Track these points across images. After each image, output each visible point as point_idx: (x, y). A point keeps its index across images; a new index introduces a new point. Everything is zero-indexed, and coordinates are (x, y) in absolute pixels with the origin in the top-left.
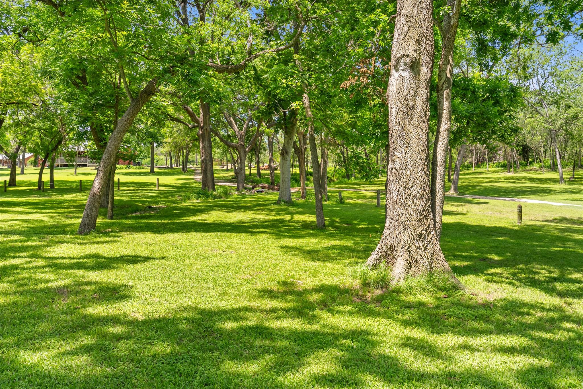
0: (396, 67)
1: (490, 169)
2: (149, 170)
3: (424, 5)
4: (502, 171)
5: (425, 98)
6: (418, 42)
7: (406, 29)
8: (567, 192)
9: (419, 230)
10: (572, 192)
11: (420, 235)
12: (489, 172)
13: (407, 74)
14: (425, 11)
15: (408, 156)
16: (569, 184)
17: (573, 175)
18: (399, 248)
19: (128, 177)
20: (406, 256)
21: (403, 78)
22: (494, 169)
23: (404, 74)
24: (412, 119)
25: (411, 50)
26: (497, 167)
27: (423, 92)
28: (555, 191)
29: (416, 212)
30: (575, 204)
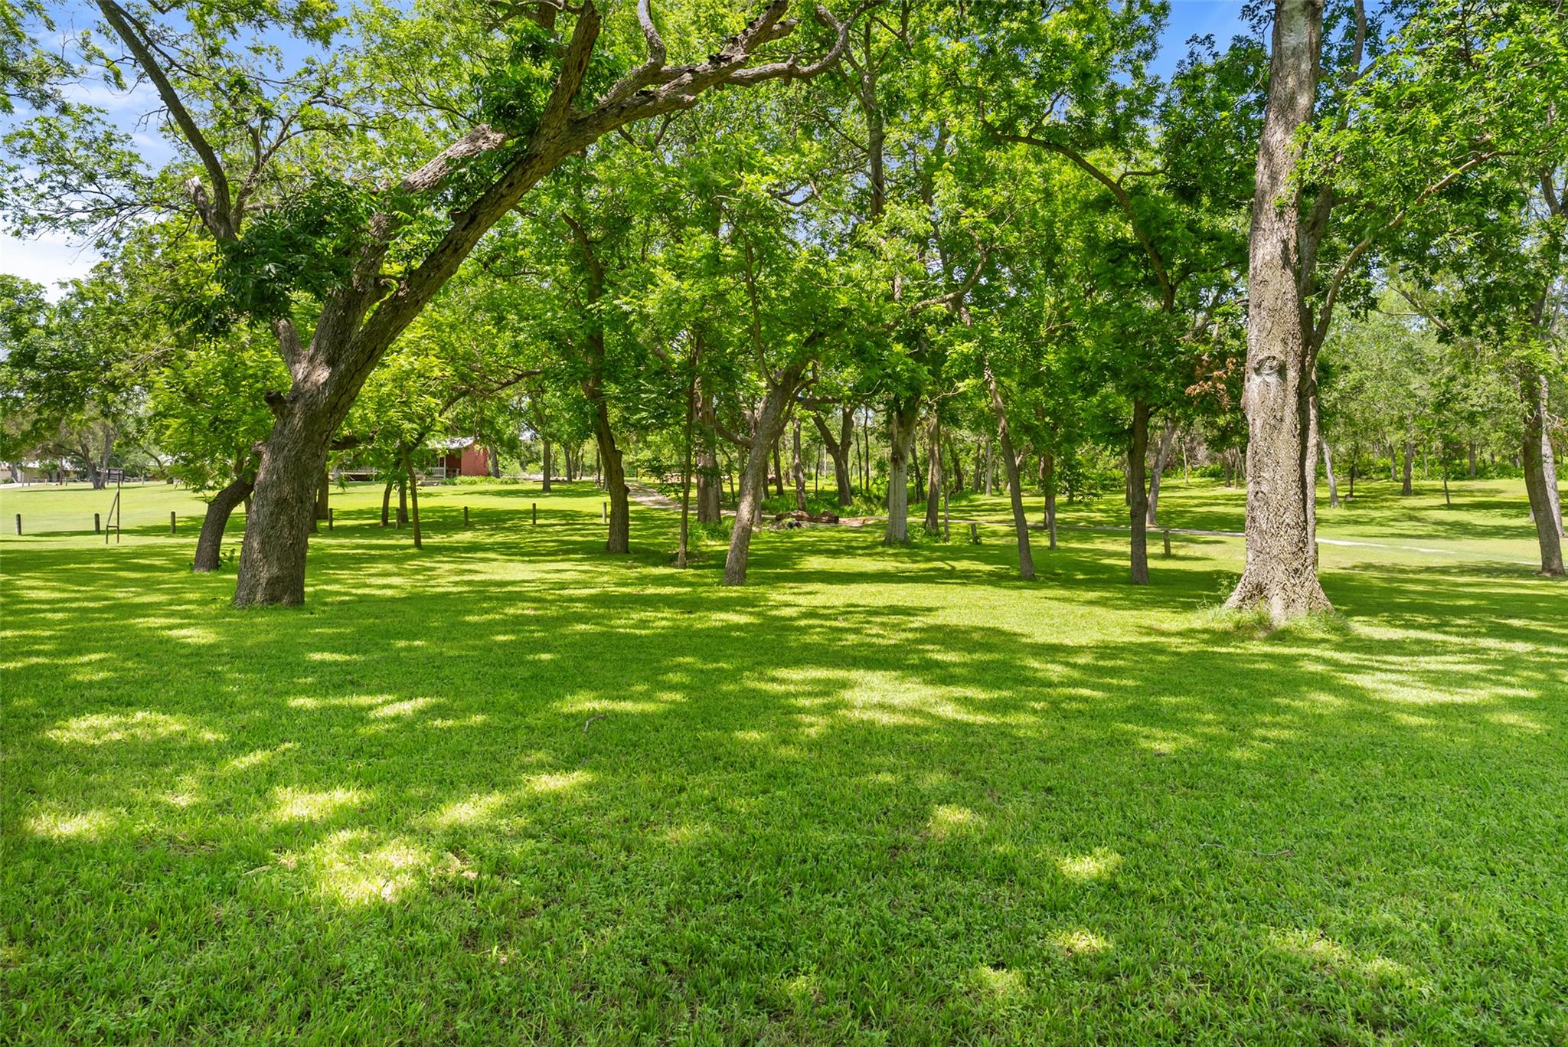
0: (1257, 371)
1: (1190, 481)
2: (540, 487)
3: (1289, 296)
4: (1213, 485)
5: (1294, 408)
6: (1284, 341)
7: (1269, 325)
8: (1348, 522)
9: (1295, 564)
10: (1356, 523)
11: (1296, 571)
12: (1189, 487)
13: (1273, 379)
14: (1290, 304)
15: (1277, 477)
16: (1349, 508)
17: (1351, 492)
18: (1273, 586)
19: (506, 499)
20: (1282, 594)
21: (1268, 385)
22: (1198, 480)
23: (1268, 379)
24: (1280, 432)
25: (1277, 350)
26: (1202, 476)
27: (1292, 401)
28: (1327, 521)
29: (1290, 543)
30: (1372, 543)
